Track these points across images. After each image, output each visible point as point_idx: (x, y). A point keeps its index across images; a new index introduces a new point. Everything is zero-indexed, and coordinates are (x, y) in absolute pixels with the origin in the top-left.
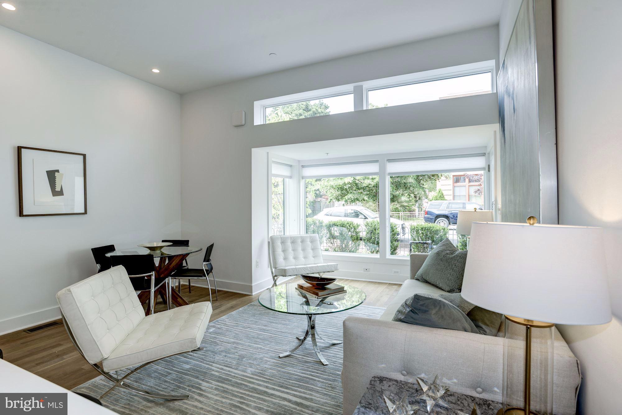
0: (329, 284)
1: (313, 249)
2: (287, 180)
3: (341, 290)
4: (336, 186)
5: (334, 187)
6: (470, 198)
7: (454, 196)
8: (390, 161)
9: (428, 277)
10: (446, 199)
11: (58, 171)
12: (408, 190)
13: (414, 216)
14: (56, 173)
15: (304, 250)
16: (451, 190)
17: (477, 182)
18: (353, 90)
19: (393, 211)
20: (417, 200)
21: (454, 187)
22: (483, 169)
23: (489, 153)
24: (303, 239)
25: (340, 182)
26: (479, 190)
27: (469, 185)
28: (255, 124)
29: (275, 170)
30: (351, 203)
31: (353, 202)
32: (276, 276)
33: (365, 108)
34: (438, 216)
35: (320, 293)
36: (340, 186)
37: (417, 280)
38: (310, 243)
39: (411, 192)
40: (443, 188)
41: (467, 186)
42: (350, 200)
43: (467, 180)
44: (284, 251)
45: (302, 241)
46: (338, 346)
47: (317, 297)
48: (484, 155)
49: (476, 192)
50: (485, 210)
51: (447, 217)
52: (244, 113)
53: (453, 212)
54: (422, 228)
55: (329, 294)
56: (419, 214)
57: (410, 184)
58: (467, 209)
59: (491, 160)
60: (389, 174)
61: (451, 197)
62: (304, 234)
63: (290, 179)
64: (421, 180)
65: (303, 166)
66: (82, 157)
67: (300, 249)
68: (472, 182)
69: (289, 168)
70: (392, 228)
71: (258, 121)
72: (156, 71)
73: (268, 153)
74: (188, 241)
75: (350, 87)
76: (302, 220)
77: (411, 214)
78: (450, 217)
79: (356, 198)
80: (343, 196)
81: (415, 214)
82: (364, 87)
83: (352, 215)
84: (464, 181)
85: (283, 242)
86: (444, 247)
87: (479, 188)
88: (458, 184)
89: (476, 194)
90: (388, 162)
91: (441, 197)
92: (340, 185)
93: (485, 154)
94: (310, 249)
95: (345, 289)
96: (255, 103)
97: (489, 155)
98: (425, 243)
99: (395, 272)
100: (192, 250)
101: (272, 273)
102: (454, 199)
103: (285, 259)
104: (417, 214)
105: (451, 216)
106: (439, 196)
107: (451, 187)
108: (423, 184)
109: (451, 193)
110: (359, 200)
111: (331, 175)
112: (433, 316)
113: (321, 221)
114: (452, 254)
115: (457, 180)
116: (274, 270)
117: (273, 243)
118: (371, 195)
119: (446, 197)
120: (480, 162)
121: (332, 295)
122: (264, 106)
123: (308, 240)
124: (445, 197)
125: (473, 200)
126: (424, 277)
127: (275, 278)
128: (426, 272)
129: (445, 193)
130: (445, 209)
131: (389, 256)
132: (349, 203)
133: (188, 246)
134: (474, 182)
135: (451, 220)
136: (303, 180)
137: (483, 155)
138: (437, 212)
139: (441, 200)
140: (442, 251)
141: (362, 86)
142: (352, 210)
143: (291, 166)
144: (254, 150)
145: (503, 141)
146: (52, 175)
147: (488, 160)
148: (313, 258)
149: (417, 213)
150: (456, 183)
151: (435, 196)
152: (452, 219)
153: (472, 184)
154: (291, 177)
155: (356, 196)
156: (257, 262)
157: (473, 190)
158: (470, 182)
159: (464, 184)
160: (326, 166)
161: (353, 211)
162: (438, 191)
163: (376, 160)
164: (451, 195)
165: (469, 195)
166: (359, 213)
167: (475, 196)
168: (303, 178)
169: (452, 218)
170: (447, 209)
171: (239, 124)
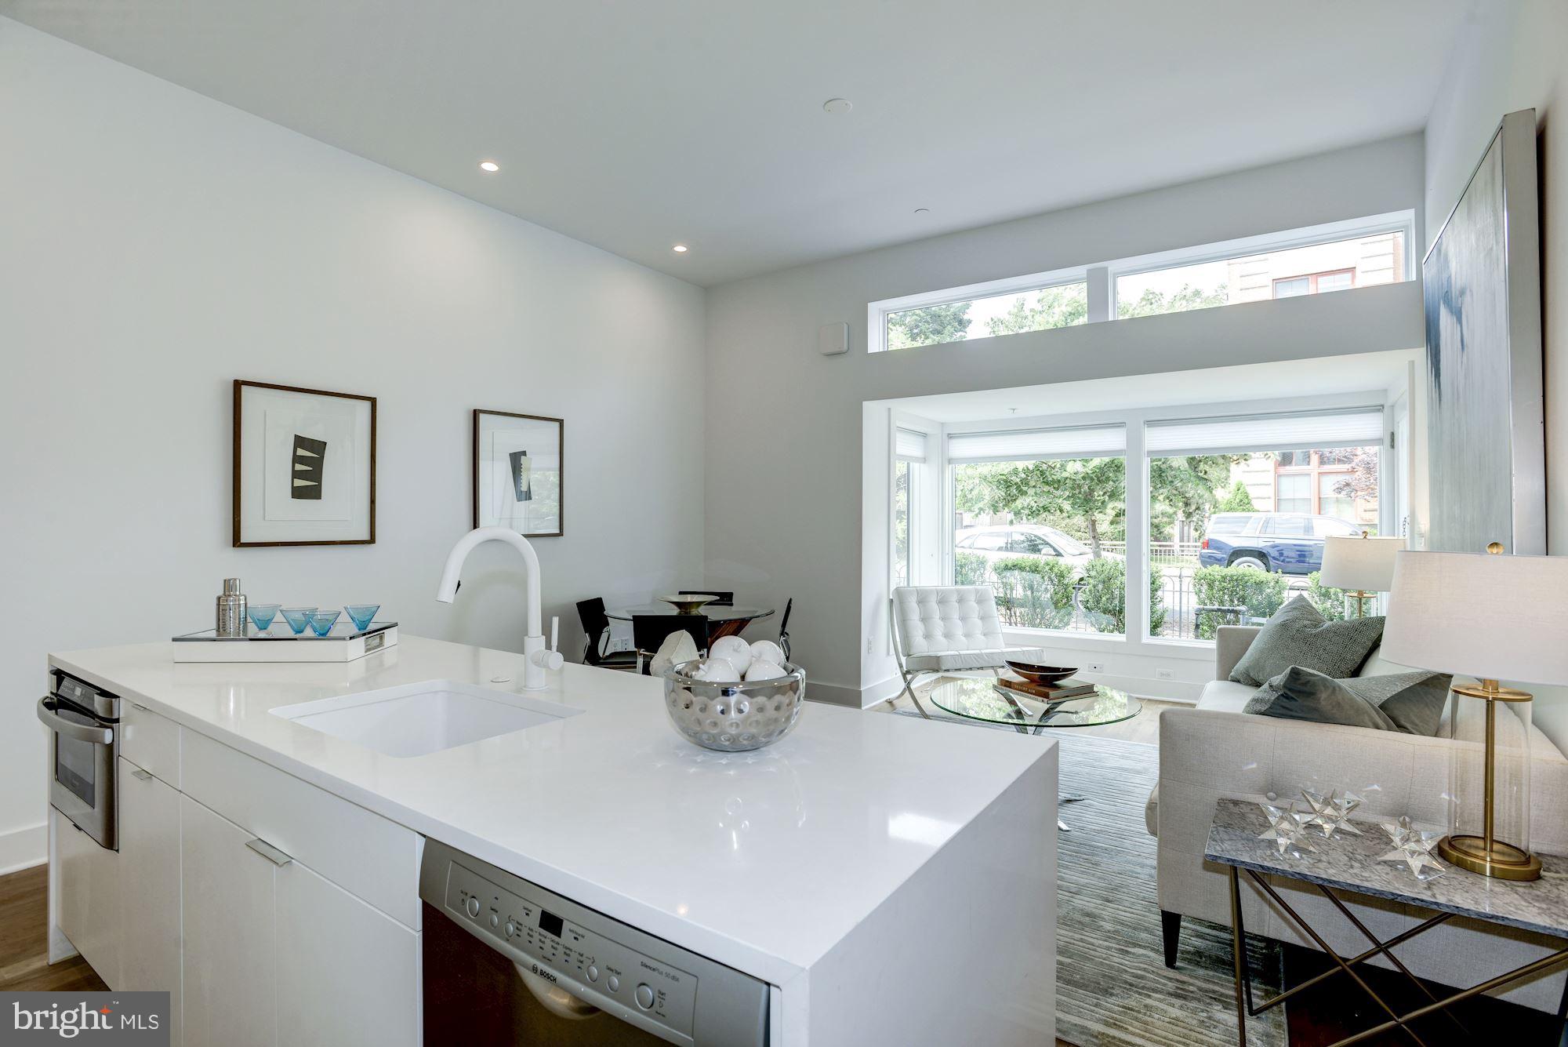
0: (1064, 676)
1: (982, 618)
2: (915, 466)
3: (1087, 691)
4: (993, 476)
5: (990, 480)
6: (1323, 506)
7: (1278, 502)
8: (1151, 423)
9: (1263, 675)
10: (1256, 507)
11: (524, 453)
12: (1168, 486)
13: (1169, 551)
14: (522, 457)
15: (963, 619)
16: (1270, 484)
17: (1344, 462)
18: (1085, 276)
19: (1115, 539)
20: (1191, 513)
21: (1278, 476)
22: (1378, 441)
23: (1393, 406)
24: (961, 597)
25: (1005, 468)
26: (1348, 485)
27: (1319, 471)
28: (870, 351)
29: (905, 446)
30: (1030, 517)
31: (1034, 515)
32: (908, 672)
33: (1111, 319)
34: (1238, 553)
35: (1052, 693)
36: (1004, 477)
37: (1236, 680)
38: (976, 605)
39: (1175, 492)
40: (1247, 480)
41: (1315, 475)
42: (1027, 512)
43: (1315, 459)
44: (924, 620)
45: (961, 601)
46: (1079, 803)
47: (1046, 700)
48: (1380, 408)
49: (1339, 490)
50: (1381, 535)
51: (1261, 555)
52: (846, 326)
53: (1278, 541)
54: (1222, 577)
55: (1067, 696)
56: (1183, 546)
57: (1173, 472)
58: (1315, 534)
59: (1398, 423)
60: (1150, 453)
61: (1270, 505)
62: (950, 584)
63: (922, 465)
64: (1200, 461)
65: (950, 436)
66: (557, 424)
67: (955, 615)
68: (1329, 463)
69: (921, 439)
70: (1152, 576)
71: (875, 345)
72: (680, 249)
73: (889, 409)
74: (731, 594)
75: (1081, 271)
76: (948, 554)
77: (1160, 546)
78: (1270, 555)
79: (1041, 505)
80: (1009, 500)
81: (1170, 546)
82: (1109, 269)
83: (1022, 546)
84: (1304, 460)
85: (922, 600)
86: (1296, 613)
87: (1347, 478)
88: (1287, 468)
89: (1339, 496)
90: (1148, 427)
91: (1244, 503)
92: (1003, 475)
93: (1383, 406)
94: (977, 616)
95: (1095, 689)
96: (870, 305)
97: (1393, 411)
98: (1233, 611)
99: (1162, 675)
100: (756, 612)
101: (901, 666)
102: (1277, 508)
103: (928, 636)
104: (1177, 548)
105: (1274, 553)
106: (1238, 501)
107: (1270, 478)
108: (1206, 472)
109: (1270, 491)
110: (1049, 511)
111: (1028, 455)
112: (1323, 703)
113: (981, 557)
114: (1315, 626)
115: (1286, 460)
116: (903, 660)
117: (902, 602)
118: (1079, 498)
119: (1256, 504)
120: (1369, 426)
121: (1072, 698)
122: (884, 312)
123: (972, 598)
124: (1254, 502)
125: (1331, 509)
126: (1252, 675)
127: (909, 677)
128: (1257, 664)
129: (1253, 492)
130: (1257, 535)
131: (1146, 638)
132: (1024, 518)
133: (732, 605)
134: (1335, 464)
135: (1272, 563)
136: (950, 466)
137: (1379, 410)
138: (1236, 543)
139: (1244, 510)
140: (1294, 621)
141: (1106, 269)
142: (1023, 534)
143: (925, 435)
144: (865, 404)
145: (1435, 396)
146: (516, 459)
147: (1391, 421)
148: (983, 637)
149: (1176, 543)
150: (1284, 465)
151: (1225, 502)
152: (1277, 560)
153: (1327, 468)
154: (924, 460)
155: (1044, 501)
156: (869, 643)
157: (1329, 485)
158: (1322, 462)
159: (1304, 468)
160: (1011, 434)
161: (1023, 538)
162: (1233, 487)
163: (1121, 421)
164: (1269, 498)
165: (1320, 498)
166: (1039, 542)
167: (1337, 500)
168: (950, 461)
169: (1274, 558)
170: (1262, 535)
171: (837, 350)
